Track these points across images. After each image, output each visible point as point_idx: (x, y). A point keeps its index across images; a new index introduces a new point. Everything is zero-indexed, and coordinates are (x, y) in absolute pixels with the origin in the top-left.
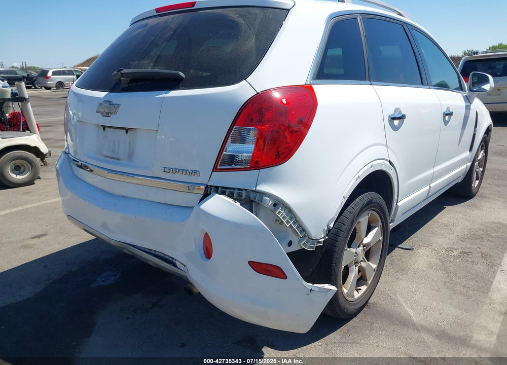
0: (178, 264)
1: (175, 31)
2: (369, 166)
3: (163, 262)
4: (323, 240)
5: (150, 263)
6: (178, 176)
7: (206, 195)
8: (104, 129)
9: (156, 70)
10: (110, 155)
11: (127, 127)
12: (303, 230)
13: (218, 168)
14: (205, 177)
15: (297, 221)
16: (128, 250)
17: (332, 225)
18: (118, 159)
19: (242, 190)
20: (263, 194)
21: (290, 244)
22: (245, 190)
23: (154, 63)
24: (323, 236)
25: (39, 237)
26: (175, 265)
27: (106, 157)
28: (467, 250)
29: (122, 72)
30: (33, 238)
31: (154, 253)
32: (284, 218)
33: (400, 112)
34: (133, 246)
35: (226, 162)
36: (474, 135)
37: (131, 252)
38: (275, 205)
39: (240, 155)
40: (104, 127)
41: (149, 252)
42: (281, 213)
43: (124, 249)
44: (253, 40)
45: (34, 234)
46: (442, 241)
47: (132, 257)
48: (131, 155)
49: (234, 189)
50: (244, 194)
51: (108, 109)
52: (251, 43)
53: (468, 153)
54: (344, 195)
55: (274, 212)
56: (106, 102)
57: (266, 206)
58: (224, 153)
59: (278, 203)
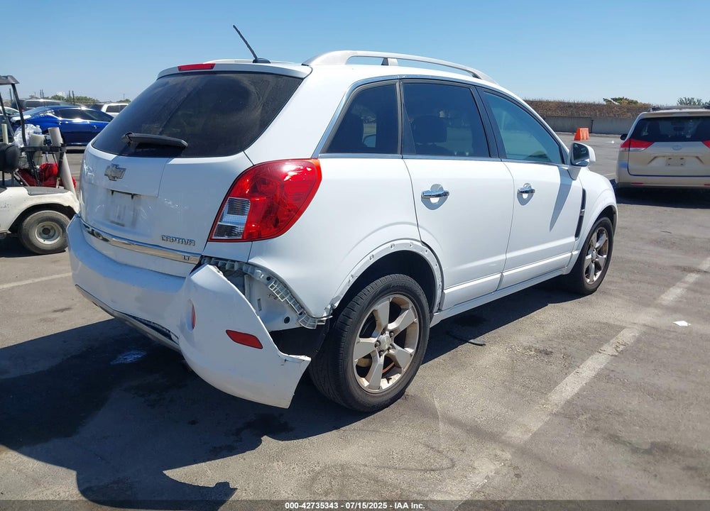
0: (173, 337)
1: (189, 95)
2: (389, 245)
3: (159, 334)
4: (325, 319)
5: (150, 336)
6: (175, 245)
7: (199, 265)
8: (112, 193)
9: (164, 137)
10: (116, 221)
11: (133, 193)
12: (301, 307)
13: (213, 238)
14: (201, 247)
15: (293, 297)
16: (131, 323)
17: (336, 305)
18: (123, 226)
19: (234, 261)
20: (255, 266)
21: (287, 320)
22: (238, 261)
23: (164, 127)
24: (325, 315)
25: (62, 310)
26: (171, 339)
27: (113, 222)
28: (549, 350)
29: (130, 135)
30: (55, 311)
31: (153, 325)
32: (278, 293)
33: (442, 188)
34: (134, 318)
35: (220, 232)
36: (581, 218)
37: (133, 324)
38: (269, 279)
39: (239, 226)
40: (113, 192)
41: (148, 324)
42: (274, 288)
43: (126, 320)
44: (260, 111)
45: (56, 307)
46: (524, 339)
47: (135, 330)
48: (134, 223)
49: (227, 260)
50: (236, 266)
51: (115, 172)
52: (257, 113)
53: (573, 239)
54: (352, 273)
55: (267, 285)
56: (113, 165)
57: (258, 279)
58: (219, 223)
59: (271, 277)
